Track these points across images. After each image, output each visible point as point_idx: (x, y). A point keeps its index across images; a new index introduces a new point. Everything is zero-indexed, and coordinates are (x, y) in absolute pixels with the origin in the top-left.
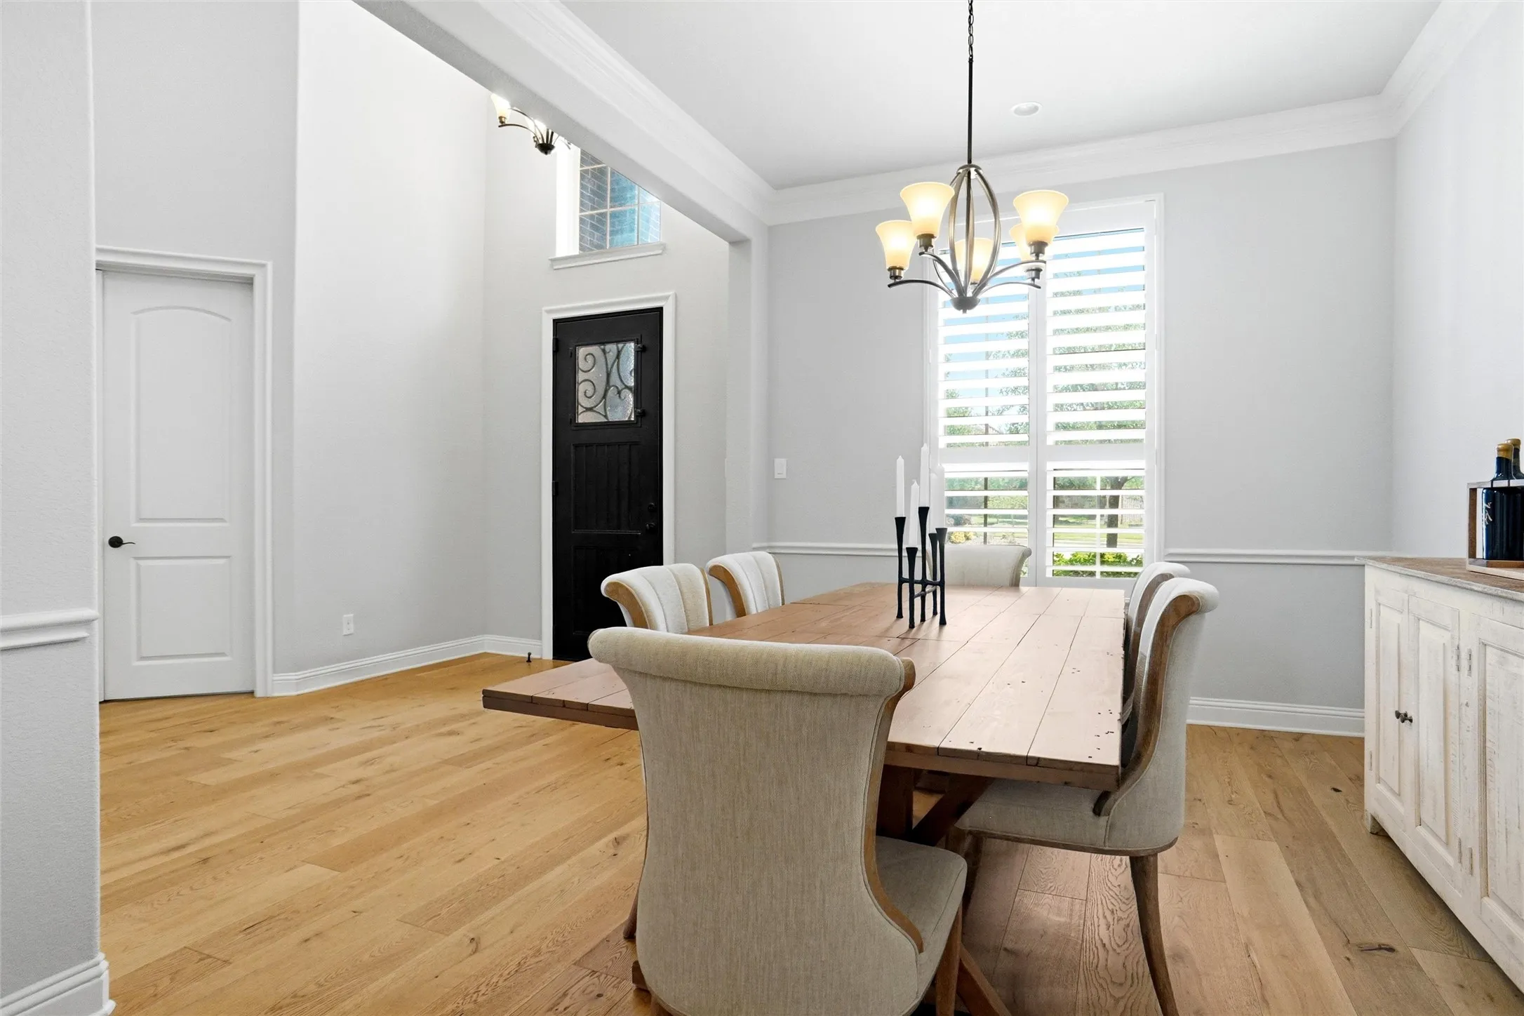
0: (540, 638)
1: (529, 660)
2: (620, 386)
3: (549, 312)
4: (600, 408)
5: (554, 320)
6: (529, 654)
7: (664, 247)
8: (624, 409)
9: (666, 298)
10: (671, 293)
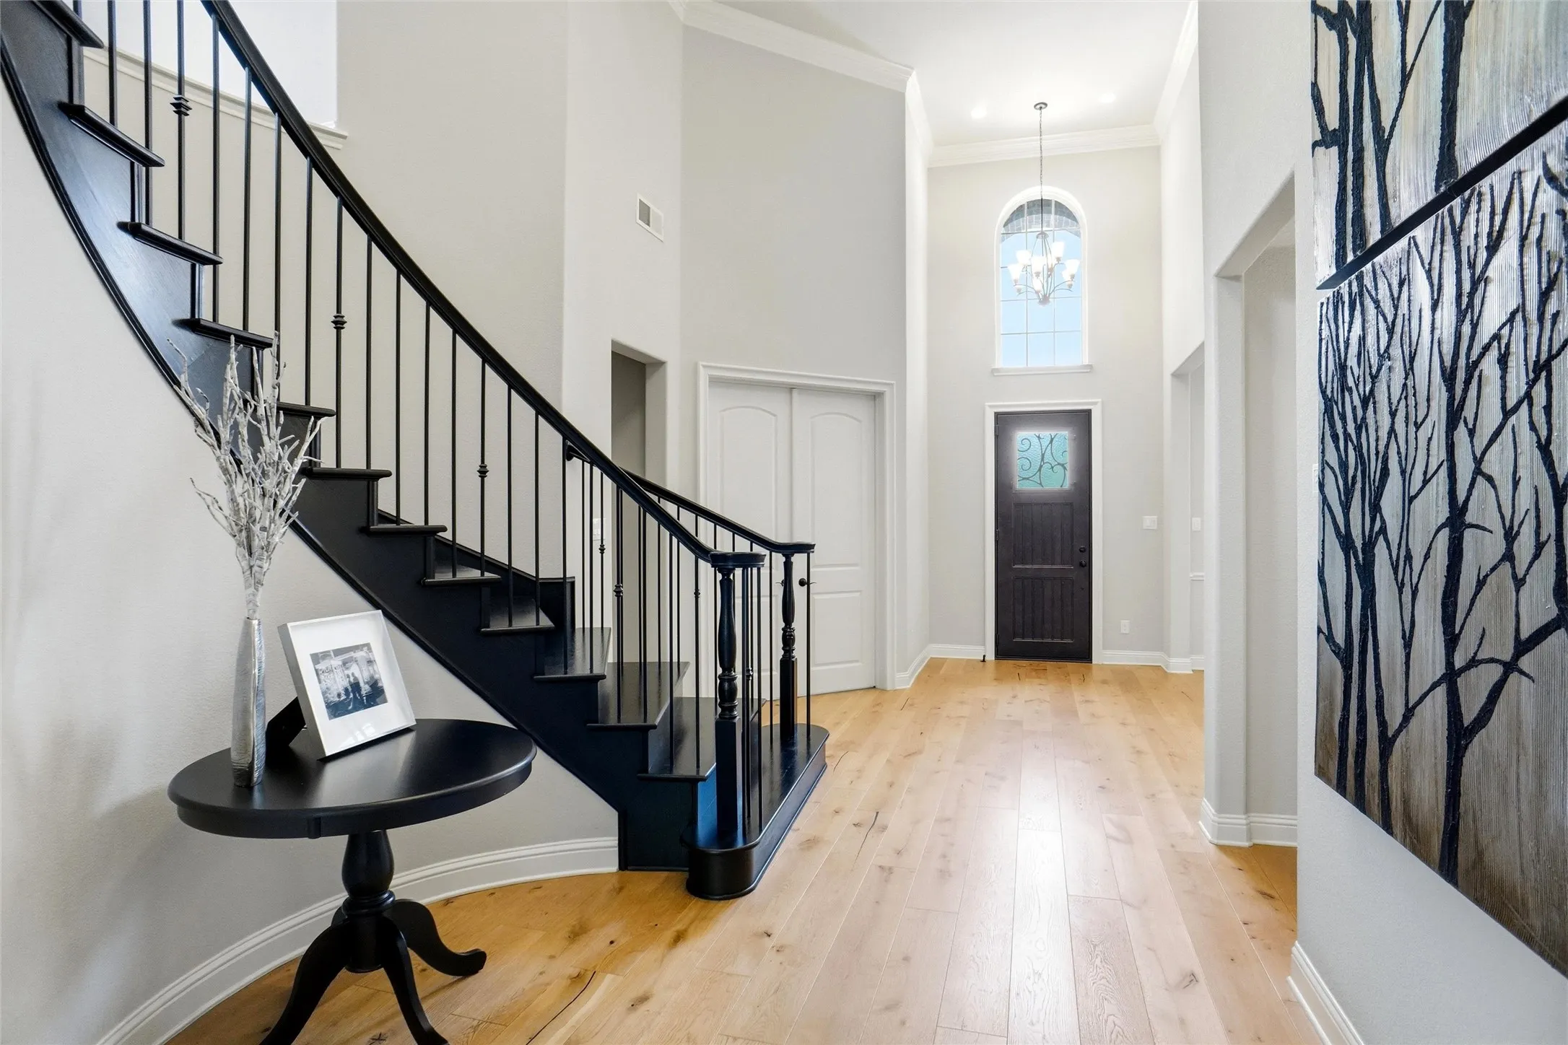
0: (984, 644)
1: (984, 661)
2: (1054, 463)
3: (991, 407)
4: (1036, 478)
5: (995, 413)
6: (984, 656)
7: (1090, 366)
8: (1059, 481)
9: (1095, 403)
10: (1100, 400)
